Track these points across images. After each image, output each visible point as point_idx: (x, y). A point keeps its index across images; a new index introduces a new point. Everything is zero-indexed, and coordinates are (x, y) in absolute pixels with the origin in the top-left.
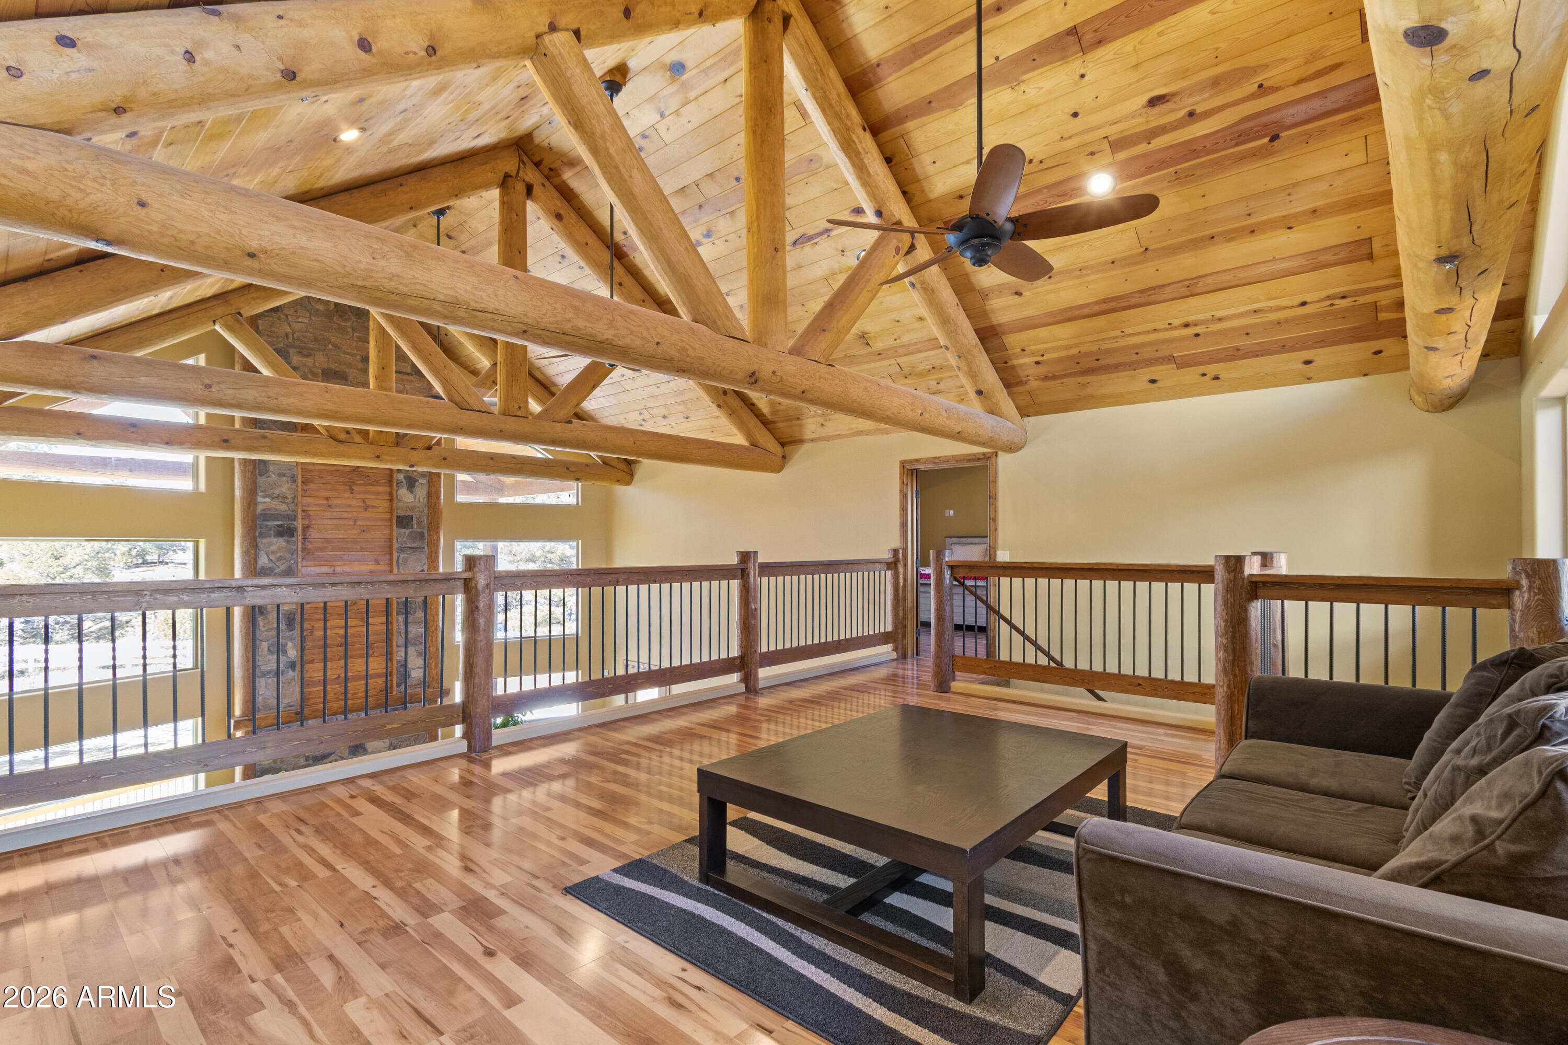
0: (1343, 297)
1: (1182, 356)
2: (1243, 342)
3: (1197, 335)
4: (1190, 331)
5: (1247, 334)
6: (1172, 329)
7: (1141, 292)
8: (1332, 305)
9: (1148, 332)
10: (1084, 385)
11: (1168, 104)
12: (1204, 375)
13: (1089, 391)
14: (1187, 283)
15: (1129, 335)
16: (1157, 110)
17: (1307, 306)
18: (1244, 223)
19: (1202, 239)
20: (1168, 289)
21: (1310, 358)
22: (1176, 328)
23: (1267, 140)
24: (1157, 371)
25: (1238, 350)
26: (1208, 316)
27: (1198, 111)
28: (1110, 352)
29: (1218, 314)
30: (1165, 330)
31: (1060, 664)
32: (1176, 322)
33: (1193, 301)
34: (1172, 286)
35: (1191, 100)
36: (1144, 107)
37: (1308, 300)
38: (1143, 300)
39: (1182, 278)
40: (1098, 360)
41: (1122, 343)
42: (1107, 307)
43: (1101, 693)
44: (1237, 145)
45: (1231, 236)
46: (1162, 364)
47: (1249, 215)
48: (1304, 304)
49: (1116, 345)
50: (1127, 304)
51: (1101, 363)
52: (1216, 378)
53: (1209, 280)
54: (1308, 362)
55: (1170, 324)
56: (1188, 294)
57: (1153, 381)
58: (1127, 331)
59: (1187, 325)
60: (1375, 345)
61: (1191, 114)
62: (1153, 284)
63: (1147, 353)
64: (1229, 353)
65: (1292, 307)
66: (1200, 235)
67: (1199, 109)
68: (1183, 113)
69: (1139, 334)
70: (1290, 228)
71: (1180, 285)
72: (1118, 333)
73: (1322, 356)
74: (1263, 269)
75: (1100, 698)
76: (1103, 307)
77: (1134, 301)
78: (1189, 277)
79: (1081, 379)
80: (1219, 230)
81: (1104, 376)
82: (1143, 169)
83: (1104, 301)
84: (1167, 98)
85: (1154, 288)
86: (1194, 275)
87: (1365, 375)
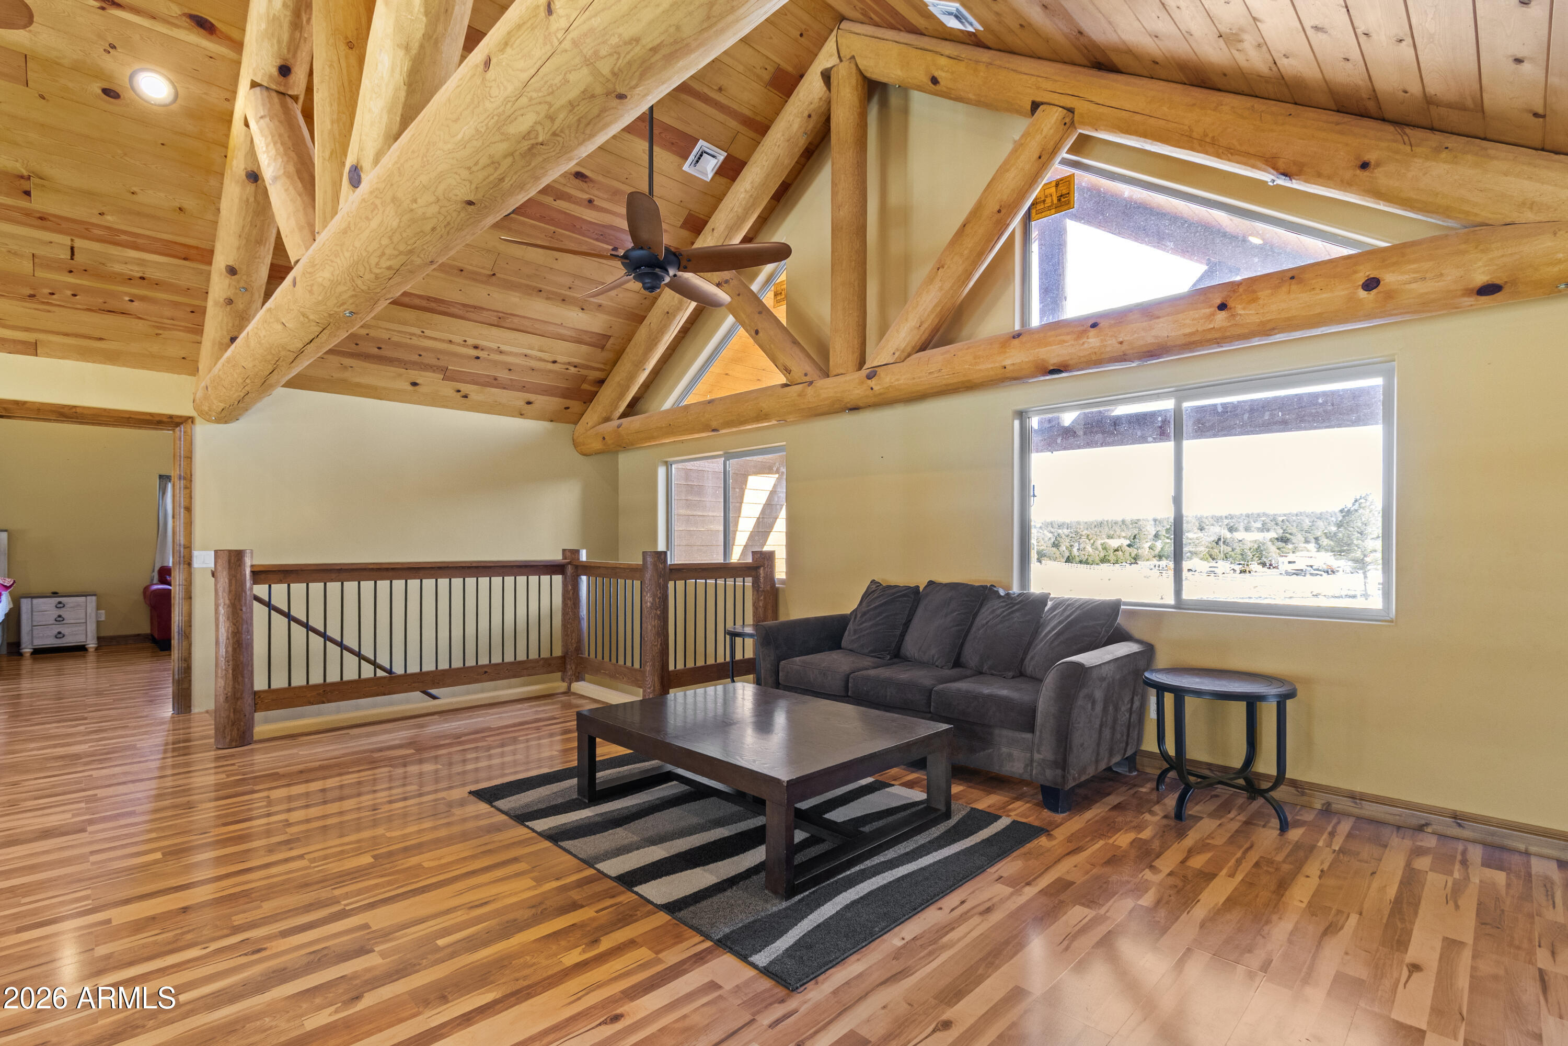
0: (575, 367)
1: (454, 370)
2: (503, 375)
3: (478, 358)
4: (475, 353)
5: (510, 370)
6: (464, 346)
7: (464, 305)
8: (567, 369)
9: (443, 341)
10: (346, 368)
11: (584, 184)
12: (459, 391)
13: (347, 375)
14: (501, 315)
15: (426, 337)
16: (577, 182)
17: (556, 364)
18: (563, 292)
19: (534, 288)
20: (485, 314)
21: (531, 400)
22: (467, 346)
23: (611, 247)
24: (424, 377)
25: (496, 379)
26: (494, 346)
27: (595, 203)
28: (398, 345)
29: (503, 348)
30: (459, 345)
31: (390, 672)
32: (471, 341)
33: (495, 331)
34: (490, 312)
35: (596, 193)
36: (571, 174)
37: (558, 361)
38: (460, 313)
39: (500, 309)
40: (380, 348)
41: (415, 341)
42: (427, 305)
43: (433, 691)
44: (597, 240)
45: (551, 297)
46: (434, 371)
47: (570, 288)
48: (555, 362)
49: (409, 341)
50: (445, 310)
51: (382, 353)
52: (466, 397)
53: (516, 320)
54: (529, 403)
55: (465, 341)
56: (496, 323)
57: (414, 384)
58: (428, 333)
59: (476, 347)
60: (568, 402)
61: (590, 201)
62: (476, 304)
63: (429, 359)
64: (487, 380)
65: (548, 361)
66: (534, 284)
67: (597, 202)
68: (587, 196)
69: (435, 339)
70: (583, 309)
71: (496, 314)
72: (418, 331)
73: (541, 401)
74: (551, 328)
75: (434, 697)
76: (424, 303)
77: (453, 310)
78: (505, 311)
79: (347, 361)
80: (549, 288)
81: (376, 366)
82: (538, 215)
83: (429, 299)
84: (587, 180)
85: (475, 307)
86: (509, 312)
87: (551, 421)
